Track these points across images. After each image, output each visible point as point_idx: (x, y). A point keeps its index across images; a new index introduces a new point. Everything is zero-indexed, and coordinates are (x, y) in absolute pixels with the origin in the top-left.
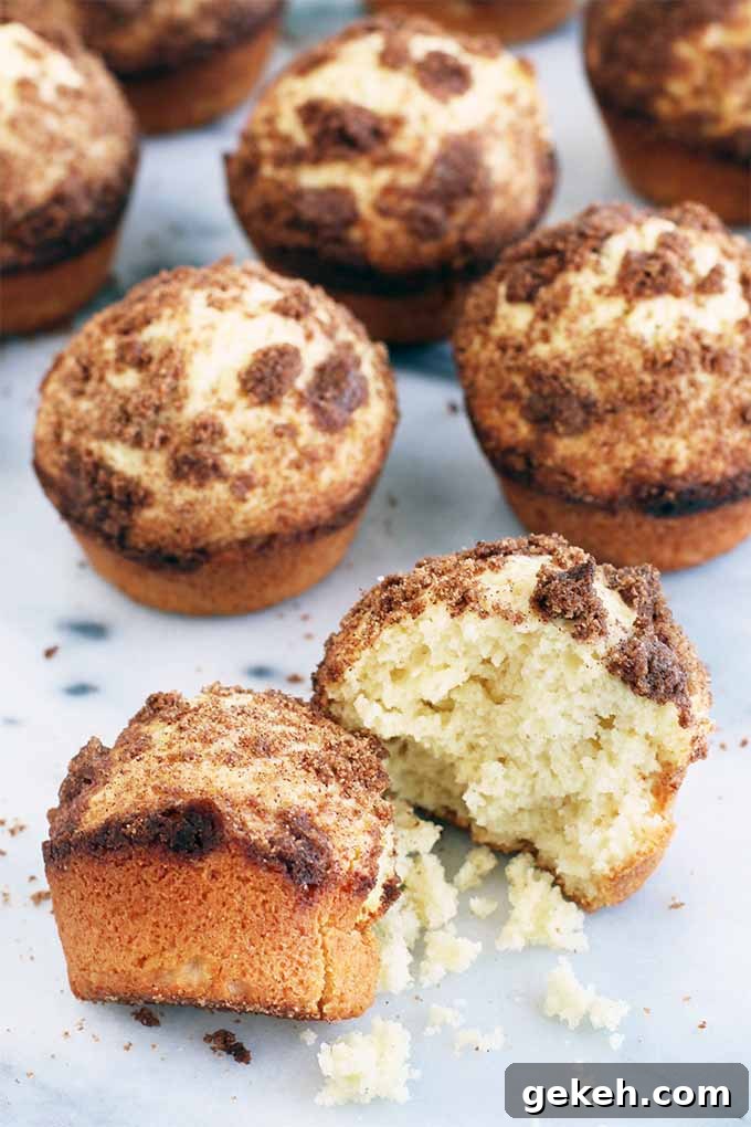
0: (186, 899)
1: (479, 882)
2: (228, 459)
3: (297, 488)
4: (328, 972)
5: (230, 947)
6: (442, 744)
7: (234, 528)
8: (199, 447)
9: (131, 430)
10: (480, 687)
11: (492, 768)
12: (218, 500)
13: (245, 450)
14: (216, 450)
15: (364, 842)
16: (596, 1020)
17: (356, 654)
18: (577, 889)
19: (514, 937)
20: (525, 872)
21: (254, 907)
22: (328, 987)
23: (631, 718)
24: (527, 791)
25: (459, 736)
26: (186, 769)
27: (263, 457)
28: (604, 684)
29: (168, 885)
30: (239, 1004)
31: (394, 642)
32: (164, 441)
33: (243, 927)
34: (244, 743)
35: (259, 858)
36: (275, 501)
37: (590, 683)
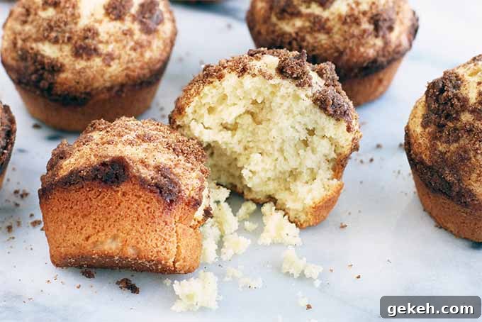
0: (110, 206)
1: (248, 216)
2: (101, 46)
3: (134, 60)
4: (178, 246)
5: (132, 230)
6: (231, 146)
7: (104, 81)
8: (87, 41)
9: (53, 34)
10: (250, 116)
11: (256, 157)
12: (97, 66)
13: (110, 42)
14: (95, 42)
15: (196, 183)
16: (307, 273)
17: (191, 100)
18: (296, 218)
19: (266, 238)
20: (271, 209)
21: (143, 210)
22: (178, 254)
23: (323, 129)
24: (272, 168)
25: (240, 142)
26: (110, 147)
27: (118, 45)
28: (311, 110)
29: (101, 200)
30: (135, 259)
31: (210, 93)
32: (69, 39)
33: (138, 220)
34: (138, 137)
35: (146, 186)
36: (124, 66)
37: (304, 109)
